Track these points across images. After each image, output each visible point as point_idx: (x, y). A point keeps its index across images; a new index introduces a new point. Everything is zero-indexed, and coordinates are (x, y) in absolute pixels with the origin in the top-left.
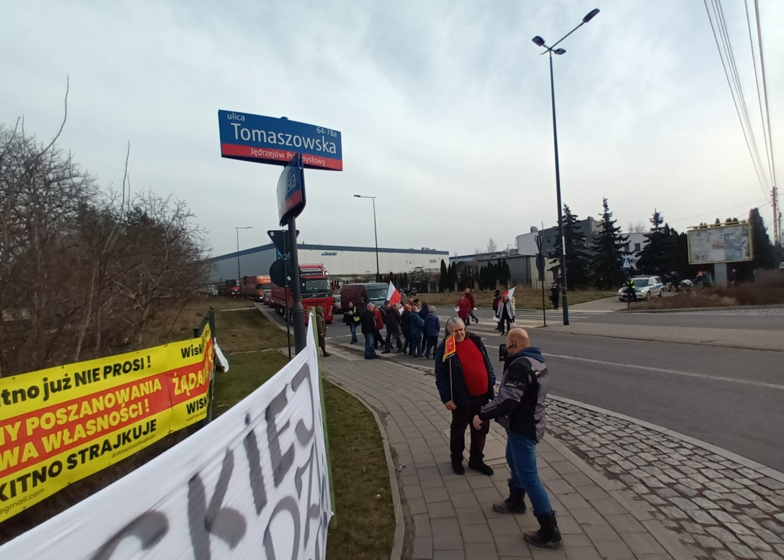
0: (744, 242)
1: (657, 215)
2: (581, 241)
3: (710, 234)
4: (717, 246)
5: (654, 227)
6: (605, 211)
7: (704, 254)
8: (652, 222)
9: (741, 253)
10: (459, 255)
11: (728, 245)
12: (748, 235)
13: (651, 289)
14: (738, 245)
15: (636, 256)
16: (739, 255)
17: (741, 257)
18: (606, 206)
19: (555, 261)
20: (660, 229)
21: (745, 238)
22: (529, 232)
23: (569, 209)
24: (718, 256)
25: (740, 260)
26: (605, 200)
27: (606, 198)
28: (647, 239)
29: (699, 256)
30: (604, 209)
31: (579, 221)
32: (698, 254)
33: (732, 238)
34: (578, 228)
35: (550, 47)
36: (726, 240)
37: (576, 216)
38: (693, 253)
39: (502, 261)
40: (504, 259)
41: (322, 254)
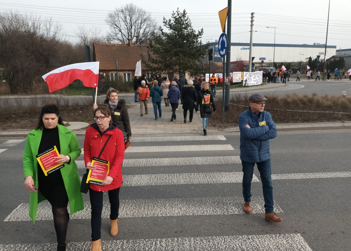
39: (342, 58)
40: (343, 58)
41: (241, 49)
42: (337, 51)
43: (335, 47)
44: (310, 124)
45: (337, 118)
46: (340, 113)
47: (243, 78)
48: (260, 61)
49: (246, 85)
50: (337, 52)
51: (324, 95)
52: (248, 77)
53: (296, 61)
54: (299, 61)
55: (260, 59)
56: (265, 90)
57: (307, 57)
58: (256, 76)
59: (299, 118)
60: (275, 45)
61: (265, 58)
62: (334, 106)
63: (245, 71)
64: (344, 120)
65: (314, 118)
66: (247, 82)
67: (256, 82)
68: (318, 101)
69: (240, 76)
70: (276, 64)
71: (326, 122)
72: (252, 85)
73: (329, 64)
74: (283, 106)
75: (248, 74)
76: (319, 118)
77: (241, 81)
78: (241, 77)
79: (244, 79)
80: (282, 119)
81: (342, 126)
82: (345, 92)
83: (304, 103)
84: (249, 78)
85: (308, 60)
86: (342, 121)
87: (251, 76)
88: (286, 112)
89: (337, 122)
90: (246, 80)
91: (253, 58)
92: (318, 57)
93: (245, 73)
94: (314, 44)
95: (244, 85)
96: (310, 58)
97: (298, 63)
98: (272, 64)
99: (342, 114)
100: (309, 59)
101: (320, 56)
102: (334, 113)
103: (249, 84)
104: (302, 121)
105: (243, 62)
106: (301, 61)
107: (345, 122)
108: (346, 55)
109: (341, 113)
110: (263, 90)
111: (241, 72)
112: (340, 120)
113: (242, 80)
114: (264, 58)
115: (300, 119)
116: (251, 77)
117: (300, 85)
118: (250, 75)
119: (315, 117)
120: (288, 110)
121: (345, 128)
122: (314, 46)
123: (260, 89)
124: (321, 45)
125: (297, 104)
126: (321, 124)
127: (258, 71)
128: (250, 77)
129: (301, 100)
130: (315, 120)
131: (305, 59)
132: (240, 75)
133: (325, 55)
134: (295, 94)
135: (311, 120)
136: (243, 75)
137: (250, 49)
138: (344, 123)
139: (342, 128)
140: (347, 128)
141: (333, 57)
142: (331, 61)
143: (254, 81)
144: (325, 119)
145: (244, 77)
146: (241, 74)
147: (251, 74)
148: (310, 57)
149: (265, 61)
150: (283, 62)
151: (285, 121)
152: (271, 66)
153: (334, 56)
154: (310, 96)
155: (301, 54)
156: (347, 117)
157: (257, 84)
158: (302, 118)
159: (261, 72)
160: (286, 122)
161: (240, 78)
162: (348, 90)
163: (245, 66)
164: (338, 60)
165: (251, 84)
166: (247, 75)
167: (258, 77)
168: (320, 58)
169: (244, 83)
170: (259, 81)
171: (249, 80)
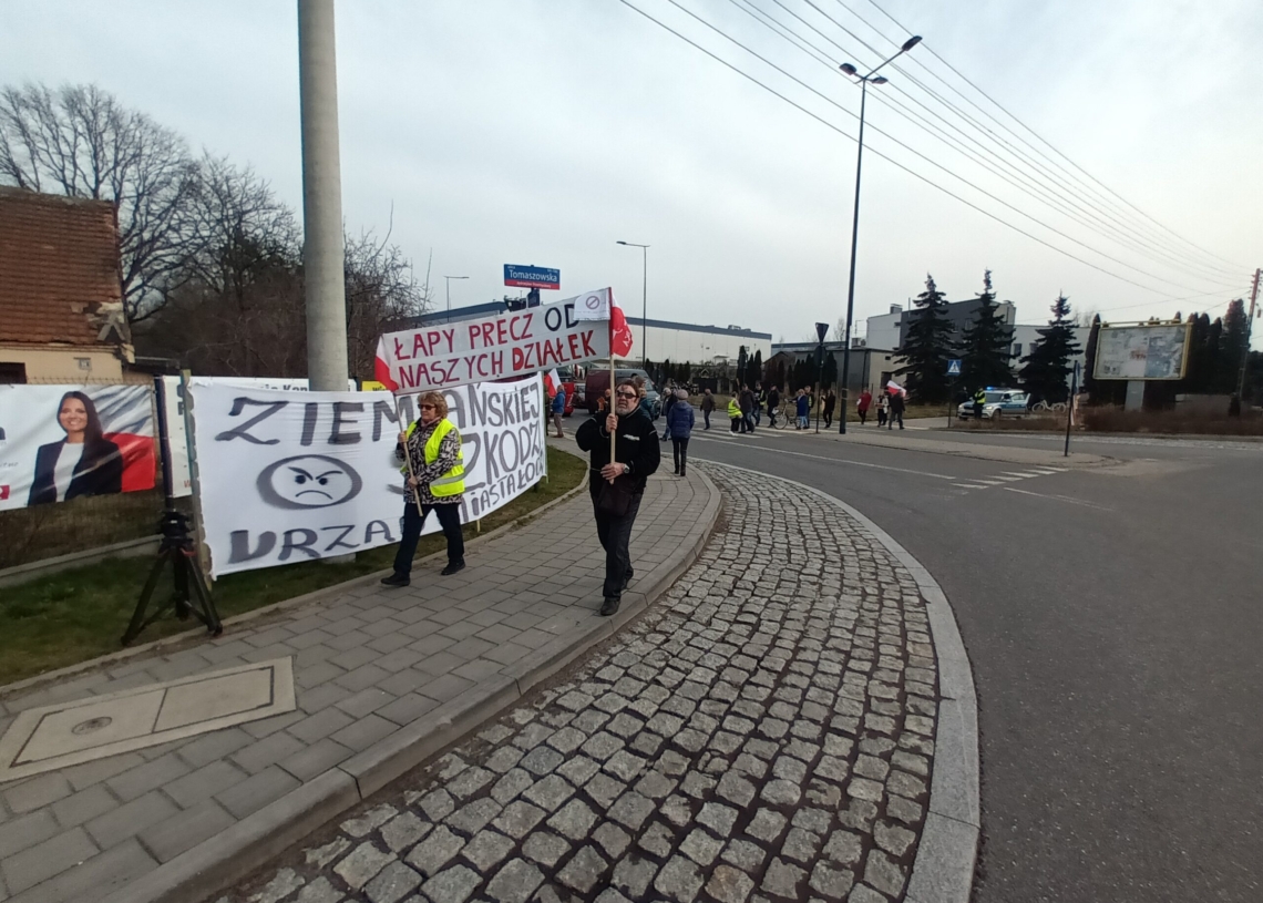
0: (1175, 352)
1: (1062, 301)
2: (946, 333)
3: (1131, 336)
4: (1137, 355)
5: (1055, 319)
6: (986, 290)
7: (1115, 365)
8: (1053, 311)
9: (1168, 367)
10: (786, 342)
11: (1152, 353)
12: (1183, 341)
13: (1003, 406)
14: (1166, 355)
15: (1021, 362)
16: (1165, 370)
17: (1168, 372)
18: (988, 282)
19: (902, 361)
20: (1063, 322)
21: (1179, 345)
22: (888, 312)
23: (935, 282)
24: (1135, 370)
25: (1165, 377)
26: (988, 273)
27: (989, 269)
28: (1043, 337)
29: (1109, 368)
30: (984, 286)
31: (946, 302)
32: (1108, 365)
33: (1160, 343)
34: (944, 312)
35: (864, 75)
36: (1150, 346)
37: (943, 294)
38: (1101, 363)
42: (774, 346)
43: (768, 337)
52: (291, 447)
55: (512, 275)
61: (556, 273)
75: (293, 417)
87: (336, 439)
103: (325, 539)
114: (543, 271)
118: (322, 430)
128: (320, 446)
145: (209, 449)
147: (340, 407)
165: (356, 537)
166: (259, 431)
170: (481, 485)
171: (311, 484)
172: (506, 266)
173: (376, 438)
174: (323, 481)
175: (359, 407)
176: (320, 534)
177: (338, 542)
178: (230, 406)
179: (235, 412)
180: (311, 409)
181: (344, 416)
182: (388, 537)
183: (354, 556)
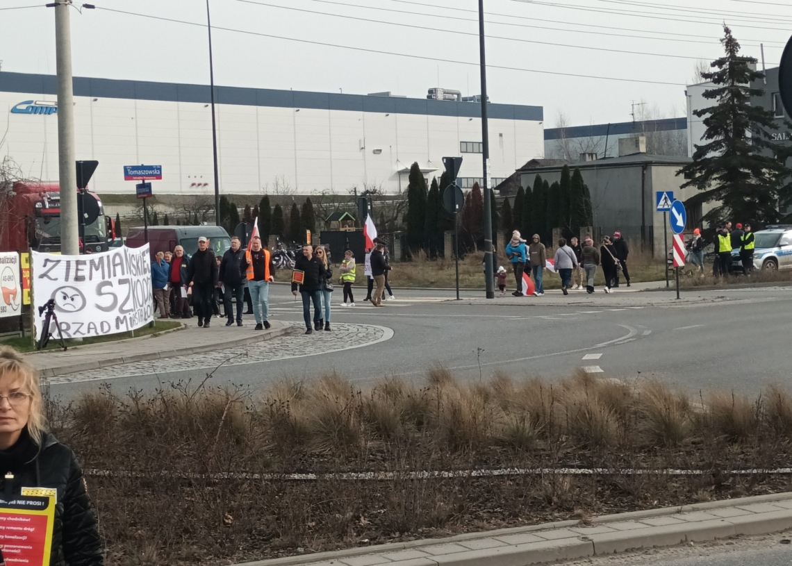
23: (736, 40)
39: (571, 174)
40: (577, 170)
41: (14, 111)
42: (549, 134)
43: (534, 113)
44: (414, 547)
45: (555, 499)
46: (565, 475)
47: (31, 295)
48: (131, 187)
49: (55, 336)
50: (550, 141)
51: (486, 380)
52: (61, 282)
53: (343, 189)
54: (361, 190)
55: (129, 173)
56: (173, 361)
57: (401, 168)
58: (114, 280)
59: (358, 518)
60: (212, 95)
61: (159, 168)
62: (542, 436)
63: (42, 250)
64: (589, 506)
65: (434, 513)
66: (60, 317)
67: (116, 313)
68: (456, 412)
69: (10, 278)
70: (234, 207)
71: (499, 526)
72: (93, 334)
73: (512, 203)
74: (268, 457)
75: (63, 265)
76: (461, 508)
77: (18, 313)
78: (15, 285)
79: (41, 301)
80: (260, 533)
81: (578, 542)
82: (597, 356)
83: (382, 428)
84: (70, 292)
85: (405, 184)
86: (579, 516)
87: (78, 279)
88: (281, 486)
89: (556, 523)
90: (51, 304)
91: (86, 169)
92: (452, 164)
93: (38, 257)
94: (431, 91)
95: (38, 338)
96: (415, 174)
97: (354, 198)
98: (210, 207)
99: (575, 475)
100: (411, 179)
101: (459, 160)
102: (539, 475)
103: (73, 328)
104: (374, 534)
105: (27, 190)
106: (370, 188)
107: (594, 519)
108: (591, 155)
109: (573, 471)
110: (159, 363)
111: (14, 254)
112: (570, 510)
113: (27, 302)
114: (150, 168)
115: (364, 522)
116: (79, 285)
117: (371, 329)
118: (72, 274)
119: (443, 506)
120: (296, 476)
121: (595, 555)
122: (433, 105)
123: (138, 358)
124: (465, 99)
125: (347, 438)
126: (473, 544)
127: (122, 249)
128: (71, 282)
129: (368, 414)
130: (440, 523)
131: (391, 179)
132: (8, 273)
133: (486, 155)
134: (332, 382)
135: (418, 526)
136: (31, 270)
137: (61, 110)
138: (587, 524)
139: (581, 558)
140: (604, 554)
141: (532, 166)
142: (521, 189)
143: (98, 307)
144: (492, 514)
145: (37, 282)
146: (16, 267)
147: (78, 263)
148: (415, 166)
149: (157, 187)
150: (271, 191)
151: (277, 541)
152: (205, 219)
153: (534, 162)
154: (414, 383)
155: (370, 148)
156: (600, 495)
157: (123, 329)
158: (372, 517)
159: (142, 253)
160: (284, 547)
161: (15, 294)
162: (613, 344)
163: (47, 217)
164: (555, 185)
165: (84, 329)
166: (52, 274)
167: (121, 282)
168: (463, 172)
169: (38, 321)
170: (132, 310)
171: (69, 300)
172: (125, 168)
173: (91, 279)
174: (72, 299)
175: (84, 263)
176: (71, 325)
177: (77, 331)
178: (43, 263)
179: (45, 266)
180: (68, 262)
181: (80, 267)
182: (96, 332)
183: (82, 340)
